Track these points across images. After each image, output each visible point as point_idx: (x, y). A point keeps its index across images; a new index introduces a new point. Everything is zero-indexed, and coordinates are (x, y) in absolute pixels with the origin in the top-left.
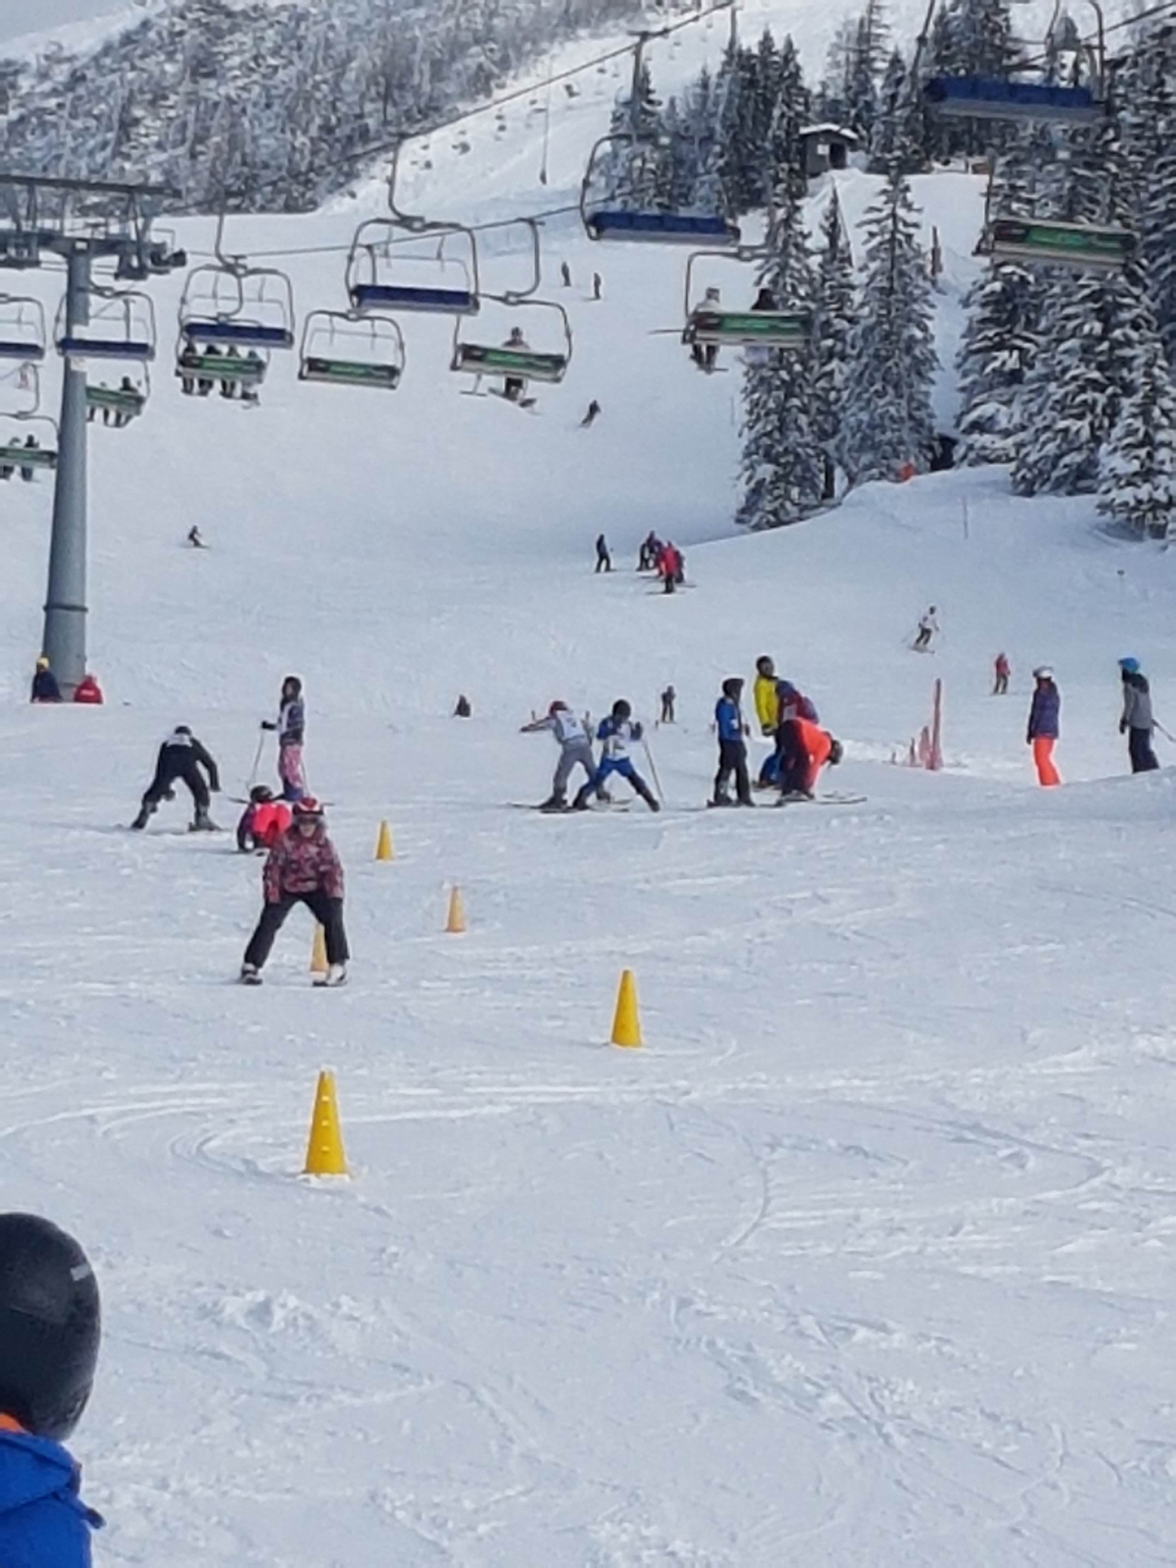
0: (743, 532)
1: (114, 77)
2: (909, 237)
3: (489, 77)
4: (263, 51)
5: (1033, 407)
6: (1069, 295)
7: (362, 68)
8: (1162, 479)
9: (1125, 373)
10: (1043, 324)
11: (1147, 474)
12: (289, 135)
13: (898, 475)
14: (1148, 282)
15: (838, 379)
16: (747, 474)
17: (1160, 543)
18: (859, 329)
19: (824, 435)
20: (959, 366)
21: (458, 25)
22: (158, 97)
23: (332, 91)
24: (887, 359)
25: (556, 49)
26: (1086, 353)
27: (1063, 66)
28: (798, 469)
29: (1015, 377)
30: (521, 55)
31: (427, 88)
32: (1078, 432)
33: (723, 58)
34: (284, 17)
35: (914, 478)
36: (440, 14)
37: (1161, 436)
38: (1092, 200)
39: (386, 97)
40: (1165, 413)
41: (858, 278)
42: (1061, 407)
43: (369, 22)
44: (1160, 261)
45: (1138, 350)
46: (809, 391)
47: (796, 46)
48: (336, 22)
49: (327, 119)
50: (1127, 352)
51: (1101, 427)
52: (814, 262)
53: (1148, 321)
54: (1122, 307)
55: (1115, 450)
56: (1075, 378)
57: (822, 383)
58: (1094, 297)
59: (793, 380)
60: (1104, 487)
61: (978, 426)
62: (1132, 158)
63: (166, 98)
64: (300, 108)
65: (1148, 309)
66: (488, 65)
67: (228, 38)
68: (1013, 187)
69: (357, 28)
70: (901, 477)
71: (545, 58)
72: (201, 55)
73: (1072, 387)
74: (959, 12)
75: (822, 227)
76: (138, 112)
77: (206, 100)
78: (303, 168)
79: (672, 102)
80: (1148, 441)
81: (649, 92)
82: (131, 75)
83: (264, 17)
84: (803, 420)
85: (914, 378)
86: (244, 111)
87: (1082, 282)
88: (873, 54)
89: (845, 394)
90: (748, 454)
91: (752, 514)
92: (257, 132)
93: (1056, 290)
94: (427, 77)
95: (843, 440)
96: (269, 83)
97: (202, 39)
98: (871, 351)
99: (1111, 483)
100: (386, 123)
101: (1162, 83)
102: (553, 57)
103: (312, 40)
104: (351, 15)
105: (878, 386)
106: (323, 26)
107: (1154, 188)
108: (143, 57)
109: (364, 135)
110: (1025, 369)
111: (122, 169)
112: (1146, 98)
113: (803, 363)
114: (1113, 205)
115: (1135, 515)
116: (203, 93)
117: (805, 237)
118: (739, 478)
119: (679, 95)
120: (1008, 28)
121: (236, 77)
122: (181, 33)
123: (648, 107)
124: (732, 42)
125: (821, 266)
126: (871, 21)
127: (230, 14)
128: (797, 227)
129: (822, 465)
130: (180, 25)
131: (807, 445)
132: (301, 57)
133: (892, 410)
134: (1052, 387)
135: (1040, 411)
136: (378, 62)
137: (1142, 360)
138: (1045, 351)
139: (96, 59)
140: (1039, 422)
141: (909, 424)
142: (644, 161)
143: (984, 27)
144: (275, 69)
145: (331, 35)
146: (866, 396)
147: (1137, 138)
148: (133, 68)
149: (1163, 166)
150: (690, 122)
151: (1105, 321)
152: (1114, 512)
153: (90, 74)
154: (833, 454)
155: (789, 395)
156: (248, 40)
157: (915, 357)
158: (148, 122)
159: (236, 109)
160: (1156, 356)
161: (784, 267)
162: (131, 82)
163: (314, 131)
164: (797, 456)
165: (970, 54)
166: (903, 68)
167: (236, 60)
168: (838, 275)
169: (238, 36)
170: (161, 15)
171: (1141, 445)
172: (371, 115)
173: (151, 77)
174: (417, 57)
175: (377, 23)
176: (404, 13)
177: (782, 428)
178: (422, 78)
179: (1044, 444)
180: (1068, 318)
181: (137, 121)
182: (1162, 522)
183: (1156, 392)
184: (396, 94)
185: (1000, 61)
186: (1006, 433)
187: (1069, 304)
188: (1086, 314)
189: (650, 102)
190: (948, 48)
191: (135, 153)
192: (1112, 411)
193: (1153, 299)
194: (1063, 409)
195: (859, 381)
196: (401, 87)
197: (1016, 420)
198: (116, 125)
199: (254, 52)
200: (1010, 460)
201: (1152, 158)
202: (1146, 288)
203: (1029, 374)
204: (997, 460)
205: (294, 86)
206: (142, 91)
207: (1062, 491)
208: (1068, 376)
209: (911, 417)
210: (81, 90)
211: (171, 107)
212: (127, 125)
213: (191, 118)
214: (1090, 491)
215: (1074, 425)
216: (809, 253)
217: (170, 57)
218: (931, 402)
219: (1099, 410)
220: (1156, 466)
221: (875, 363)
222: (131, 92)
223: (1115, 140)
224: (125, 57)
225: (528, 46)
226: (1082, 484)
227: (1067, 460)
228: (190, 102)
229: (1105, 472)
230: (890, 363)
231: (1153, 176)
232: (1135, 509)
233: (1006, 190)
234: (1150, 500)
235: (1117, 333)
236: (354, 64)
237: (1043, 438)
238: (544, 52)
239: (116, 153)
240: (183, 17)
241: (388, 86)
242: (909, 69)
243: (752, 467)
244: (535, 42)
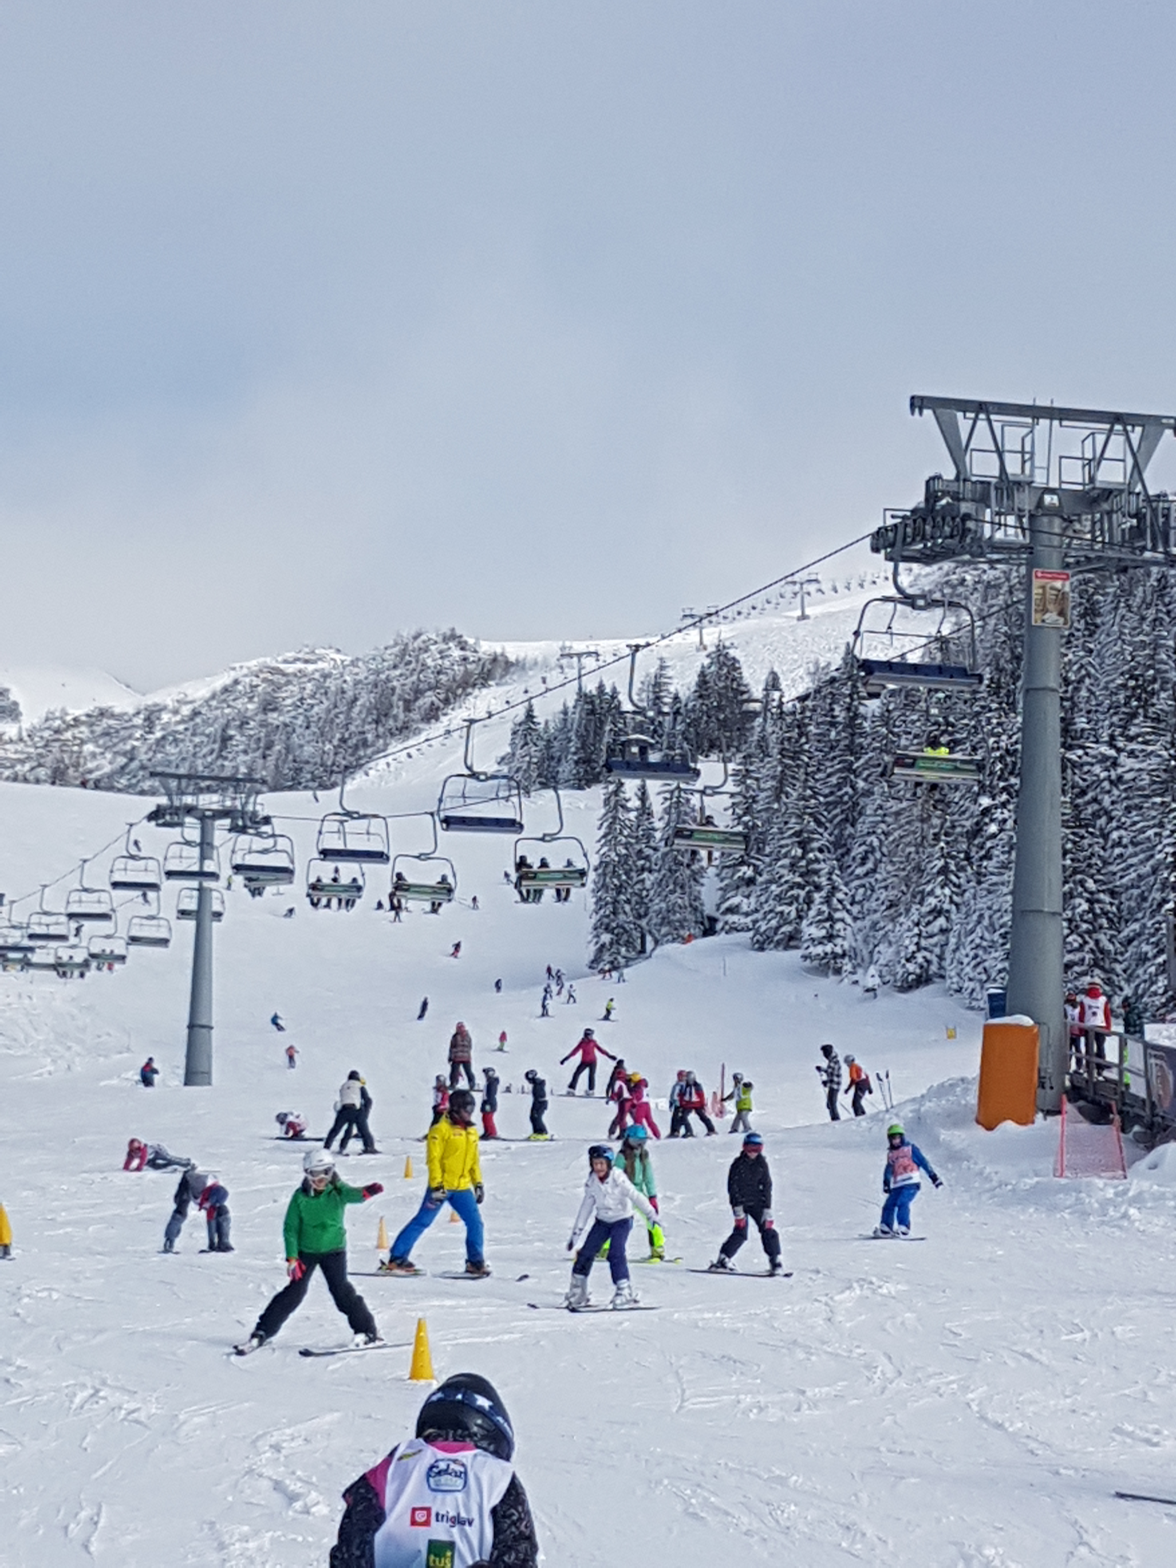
0: (594, 975)
1: (218, 712)
2: (688, 800)
3: (438, 709)
4: (305, 696)
5: (763, 899)
6: (782, 833)
7: (363, 705)
8: (839, 941)
9: (816, 879)
10: (768, 850)
11: (830, 937)
12: (320, 745)
13: (683, 939)
14: (828, 825)
15: (648, 884)
16: (595, 940)
17: (838, 978)
18: (659, 854)
19: (640, 917)
20: (718, 875)
21: (419, 679)
22: (244, 723)
23: (346, 719)
24: (676, 871)
25: (476, 692)
26: (793, 867)
27: (773, 700)
28: (625, 937)
29: (751, 881)
30: (456, 696)
31: (402, 716)
32: (789, 913)
33: (575, 697)
34: (317, 675)
35: (694, 942)
36: (408, 673)
37: (837, 915)
38: (793, 778)
39: (377, 722)
40: (840, 901)
41: (659, 825)
42: (779, 898)
43: (366, 678)
44: (834, 812)
45: (822, 865)
46: (630, 890)
47: (619, 689)
48: (348, 678)
49: (343, 734)
50: (816, 866)
51: (802, 910)
52: (632, 815)
53: (828, 848)
54: (813, 840)
55: (811, 924)
56: (786, 882)
57: (639, 886)
58: (798, 834)
59: (621, 886)
60: (806, 945)
61: (731, 910)
62: (817, 753)
63: (248, 723)
64: (327, 729)
65: (828, 841)
66: (437, 702)
67: (285, 688)
68: (747, 770)
69: (360, 682)
70: (686, 940)
71: (470, 698)
72: (268, 698)
73: (785, 887)
74: (713, 668)
75: (636, 795)
76: (231, 732)
77: (272, 724)
78: (329, 763)
79: (547, 723)
80: (830, 918)
81: (533, 717)
82: (227, 711)
83: (305, 676)
84: (627, 908)
85: (692, 883)
86: (294, 731)
87: (790, 826)
88: (662, 694)
89: (652, 892)
90: (595, 929)
91: (598, 963)
92: (302, 742)
93: (775, 830)
94: (401, 709)
95: (650, 920)
96: (309, 714)
97: (269, 690)
98: (667, 867)
99: (809, 943)
100: (378, 736)
101: (832, 710)
102: (476, 697)
103: (333, 688)
104: (357, 674)
105: (671, 887)
106: (339, 682)
107: (829, 770)
108: (234, 700)
109: (365, 744)
110: (758, 877)
111: (223, 766)
112: (824, 719)
113: (626, 873)
114: (806, 780)
115: (825, 961)
116: (270, 721)
117: (627, 801)
118: (590, 942)
119: (550, 718)
120: (741, 678)
121: (289, 711)
122: (257, 686)
123: (533, 726)
124: (580, 688)
125: (637, 818)
126: (661, 676)
127: (284, 674)
128: (622, 795)
129: (639, 935)
130: (256, 681)
131: (630, 922)
132: (328, 699)
133: (680, 901)
134: (773, 887)
135: (766, 901)
136: (373, 700)
137: (826, 870)
138: (770, 865)
139: (207, 701)
140: (766, 908)
141: (689, 909)
142: (531, 758)
143: (727, 678)
144: (312, 706)
145: (345, 686)
146: (664, 893)
147: (819, 741)
148: (229, 706)
149: (834, 758)
150: (557, 733)
151: (803, 848)
152: (812, 961)
153: (203, 711)
154: (646, 928)
155: (619, 893)
156: (296, 689)
157: (692, 871)
158: (238, 737)
159: (290, 729)
160: (834, 868)
161: (615, 818)
162: (228, 715)
163: (336, 742)
164: (624, 928)
165: (719, 694)
166: (680, 702)
167: (289, 702)
168: (646, 823)
169: (290, 687)
170: (246, 676)
171: (826, 920)
172: (369, 731)
173: (239, 711)
174: (395, 698)
175: (372, 678)
176: (387, 673)
177: (614, 913)
178: (398, 710)
179: (770, 920)
180: (782, 847)
181: (231, 738)
182: (839, 965)
183: (834, 889)
184: (383, 719)
185: (736, 698)
186: (747, 914)
187: (783, 839)
188: (793, 844)
189: (534, 723)
190: (706, 690)
191: (230, 756)
192: (809, 901)
193: (830, 835)
194: (781, 899)
195: (659, 885)
196: (386, 715)
197: (752, 907)
198: (219, 739)
199: (299, 696)
200: (749, 930)
201: (829, 753)
202: (826, 828)
203: (760, 879)
204: (742, 930)
205: (323, 716)
206: (234, 719)
207: (780, 948)
208: (783, 880)
209: (691, 905)
210: (198, 720)
211: (251, 729)
212: (225, 740)
213: (262, 734)
214: (797, 947)
215: (786, 909)
216: (629, 810)
217: (251, 699)
218: (703, 897)
219: (801, 900)
220: (835, 933)
221: (669, 874)
222: (228, 721)
223: (806, 743)
224: (224, 701)
225: (459, 691)
226: (792, 943)
227: (783, 929)
228: (261, 726)
229: (806, 937)
230: (678, 874)
231: (828, 764)
232: (823, 958)
233: (744, 772)
234: (833, 952)
235: (811, 855)
236: (359, 703)
237: (769, 917)
238: (470, 694)
239: (220, 756)
240: (257, 676)
241: (378, 716)
242: (684, 702)
243: (598, 936)
244: (464, 689)
